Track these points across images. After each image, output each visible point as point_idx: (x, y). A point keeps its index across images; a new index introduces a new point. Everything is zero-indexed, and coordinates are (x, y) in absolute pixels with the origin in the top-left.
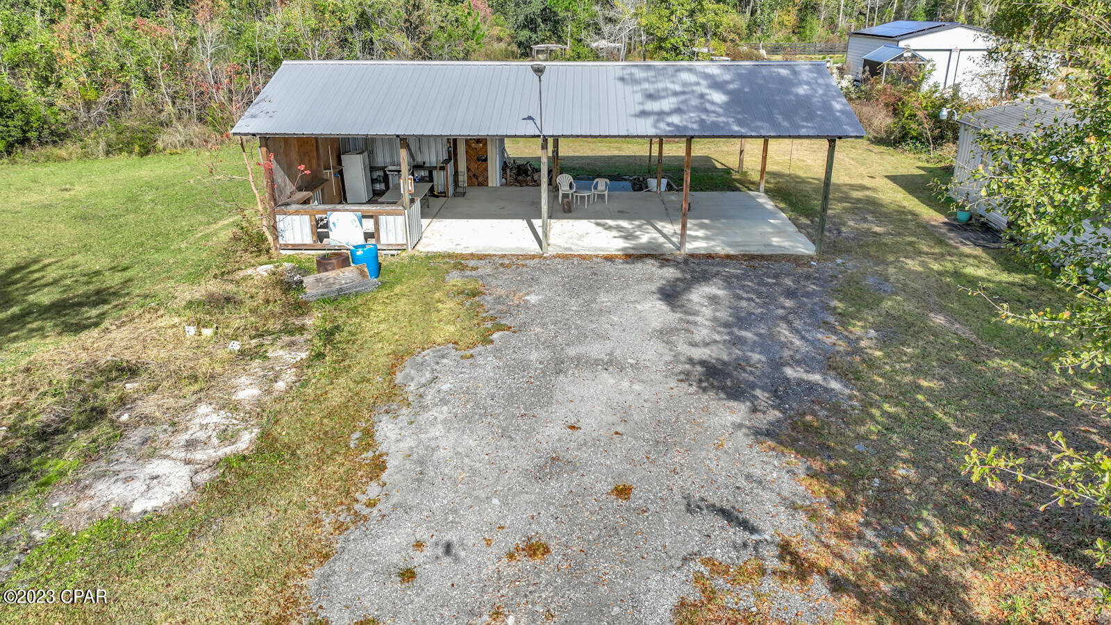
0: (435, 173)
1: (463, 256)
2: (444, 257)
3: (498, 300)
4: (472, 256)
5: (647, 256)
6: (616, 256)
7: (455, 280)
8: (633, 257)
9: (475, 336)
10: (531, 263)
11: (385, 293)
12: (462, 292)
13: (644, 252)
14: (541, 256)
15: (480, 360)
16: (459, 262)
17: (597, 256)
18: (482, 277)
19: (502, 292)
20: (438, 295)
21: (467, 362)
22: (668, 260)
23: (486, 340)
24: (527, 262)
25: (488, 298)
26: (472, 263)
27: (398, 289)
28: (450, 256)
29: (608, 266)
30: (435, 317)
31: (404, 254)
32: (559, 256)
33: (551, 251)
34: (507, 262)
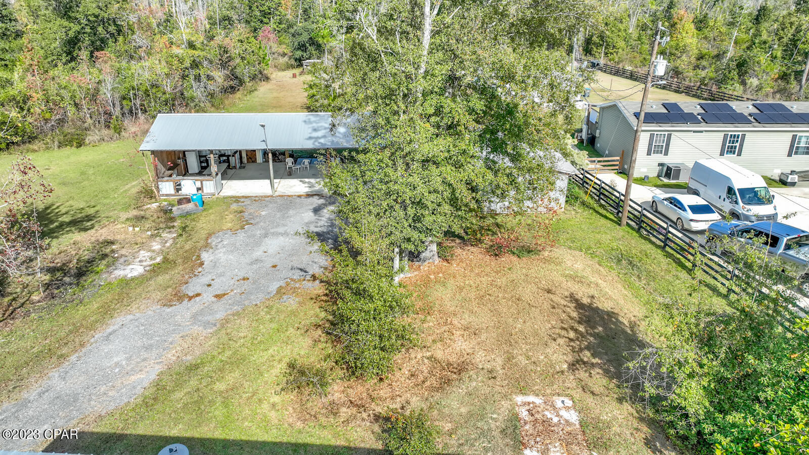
0: (230, 158)
1: (239, 197)
2: (231, 198)
3: (250, 214)
4: (243, 197)
5: (315, 195)
6: (303, 195)
7: (234, 207)
8: (309, 195)
9: (238, 227)
10: (267, 199)
11: (205, 213)
12: (236, 212)
13: (315, 193)
14: (272, 196)
15: (239, 234)
16: (237, 199)
17: (295, 195)
18: (245, 205)
19: (252, 211)
20: (226, 213)
21: (234, 235)
22: (323, 196)
23: (242, 228)
24: (266, 199)
25: (246, 213)
26: (242, 200)
27: (210, 211)
28: (234, 197)
29: (298, 200)
30: (224, 221)
31: (214, 197)
32: (279, 196)
33: (277, 194)
34: (257, 199)
